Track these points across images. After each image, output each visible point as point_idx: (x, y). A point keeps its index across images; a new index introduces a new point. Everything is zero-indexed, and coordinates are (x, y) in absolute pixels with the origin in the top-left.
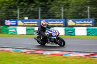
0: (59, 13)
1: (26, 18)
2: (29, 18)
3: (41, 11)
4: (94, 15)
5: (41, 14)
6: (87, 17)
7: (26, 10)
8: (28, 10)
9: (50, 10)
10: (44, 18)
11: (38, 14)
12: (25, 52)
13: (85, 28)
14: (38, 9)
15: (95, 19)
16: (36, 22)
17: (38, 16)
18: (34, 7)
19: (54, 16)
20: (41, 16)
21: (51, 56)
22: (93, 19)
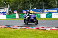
0: (54, 5)
1: (35, 9)
2: (37, 9)
7: (35, 4)
9: (49, 3)
10: (46, 8)
12: (35, 29)
14: (42, 3)
16: (41, 11)
18: (40, 2)
19: (52, 7)
20: (44, 7)
21: (50, 30)
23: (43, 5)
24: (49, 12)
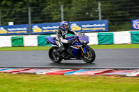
0: (57, 14)
1: (11, 24)
2: (14, 24)
3: (32, 13)
4: (109, 14)
5: (32, 16)
6: (98, 19)
7: (11, 11)
8: (13, 12)
9: (44, 10)
11: (28, 16)
12: (10, 73)
13: (96, 34)
14: (28, 10)
15: (110, 21)
16: (25, 29)
17: (28, 20)
18: (21, 7)
19: (50, 18)
20: (32, 19)
21: (47, 76)
22: (106, 21)
23: (29, 14)
24: (44, 31)
